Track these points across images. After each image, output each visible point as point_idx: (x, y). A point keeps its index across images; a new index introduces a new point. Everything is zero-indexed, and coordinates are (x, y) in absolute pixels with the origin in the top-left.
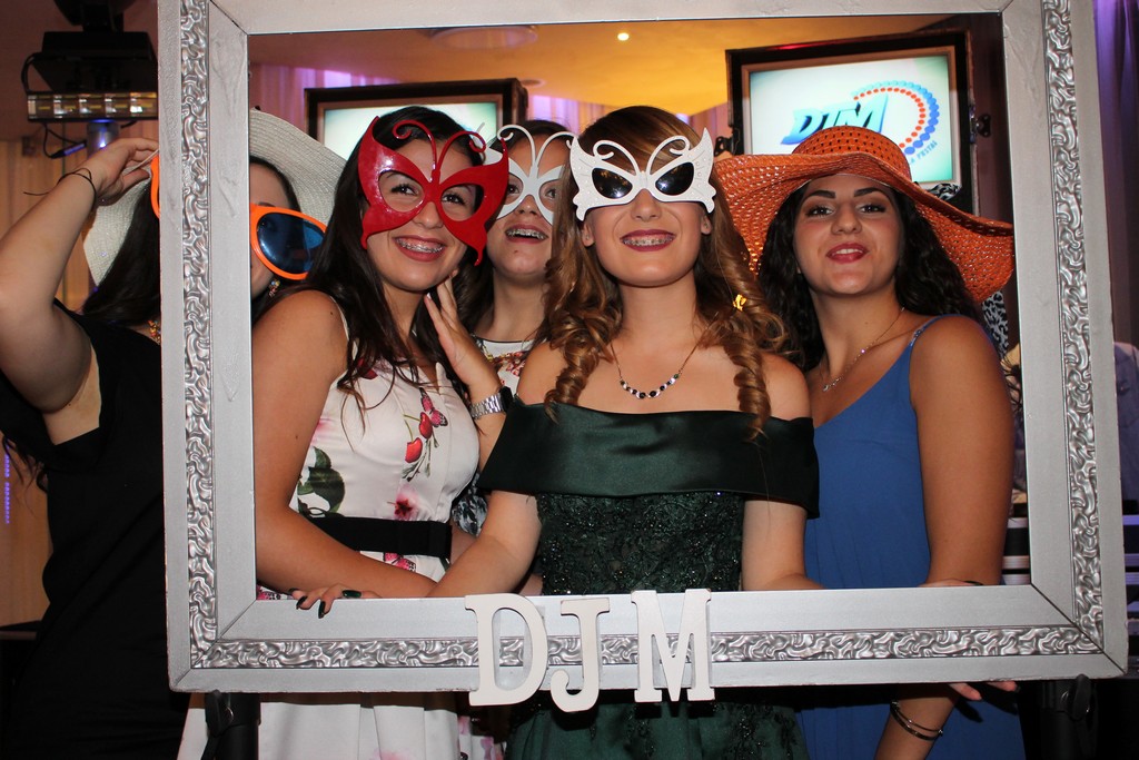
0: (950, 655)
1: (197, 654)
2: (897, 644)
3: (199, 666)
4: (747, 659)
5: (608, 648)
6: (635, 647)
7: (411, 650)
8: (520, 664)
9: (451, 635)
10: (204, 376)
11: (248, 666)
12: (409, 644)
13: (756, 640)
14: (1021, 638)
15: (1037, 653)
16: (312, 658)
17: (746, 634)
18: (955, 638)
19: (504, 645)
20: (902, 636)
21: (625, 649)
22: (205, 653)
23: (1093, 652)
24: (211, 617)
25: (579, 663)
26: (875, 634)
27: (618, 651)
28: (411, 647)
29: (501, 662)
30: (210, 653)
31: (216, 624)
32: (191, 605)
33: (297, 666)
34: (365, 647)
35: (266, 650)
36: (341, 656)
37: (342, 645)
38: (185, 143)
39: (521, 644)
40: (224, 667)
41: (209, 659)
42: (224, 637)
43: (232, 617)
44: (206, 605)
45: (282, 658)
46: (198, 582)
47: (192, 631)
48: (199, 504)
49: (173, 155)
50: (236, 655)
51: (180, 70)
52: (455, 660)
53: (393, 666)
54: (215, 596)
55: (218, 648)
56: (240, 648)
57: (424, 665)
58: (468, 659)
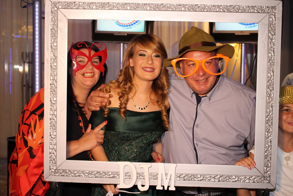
0: (233, 182)
1: (51, 172)
2: (220, 178)
3: (52, 175)
4: (185, 180)
5: (151, 176)
6: (157, 176)
7: (104, 174)
8: (130, 178)
9: (114, 171)
10: (55, 105)
11: (64, 176)
12: (103, 172)
13: (187, 175)
14: (250, 178)
15: (254, 182)
16: (79, 175)
17: (185, 174)
18: (235, 178)
19: (126, 174)
20: (222, 176)
21: (155, 176)
22: (53, 172)
23: (268, 183)
25: (144, 179)
26: (215, 176)
27: (153, 176)
29: (125, 178)
31: (56, 165)
32: (50, 160)
33: (76, 176)
34: (92, 173)
35: (68, 172)
36: (87, 174)
37: (87, 172)
38: (51, 46)
39: (130, 173)
40: (58, 176)
41: (54, 174)
42: (58, 168)
43: (60, 164)
44: (54, 161)
45: (72, 174)
46: (52, 155)
47: (50, 167)
48: (53, 136)
49: (48, 49)
50: (61, 173)
51: (50, 27)
52: (114, 177)
53: (99, 177)
54: (56, 159)
55: (56, 171)
56: (62, 171)
57: (107, 177)
58: (117, 176)
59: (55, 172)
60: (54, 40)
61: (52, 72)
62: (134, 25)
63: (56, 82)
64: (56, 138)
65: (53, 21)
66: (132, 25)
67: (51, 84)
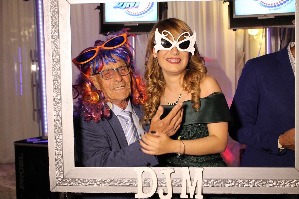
0: (271, 187)
1: (58, 182)
2: (256, 183)
3: (59, 185)
4: (213, 186)
5: (174, 182)
6: (181, 182)
7: (119, 182)
8: (149, 186)
9: (130, 178)
10: (59, 104)
11: (72, 185)
12: (118, 180)
13: (216, 181)
14: (291, 182)
15: (296, 186)
16: (90, 183)
17: (213, 179)
18: (272, 182)
19: (145, 181)
20: (257, 181)
21: (179, 183)
22: (60, 182)
24: (62, 172)
25: (166, 186)
26: (250, 180)
27: (177, 183)
28: (119, 181)
29: (144, 185)
30: (62, 182)
31: (63, 173)
32: (56, 168)
33: (86, 185)
34: (105, 181)
35: (78, 181)
36: (99, 183)
37: (99, 180)
38: (52, 36)
39: (149, 180)
40: (66, 185)
41: (62, 183)
42: (66, 177)
43: (68, 172)
44: (61, 168)
45: (82, 183)
46: (58, 162)
47: (56, 175)
48: (59, 140)
49: (49, 40)
50: (69, 182)
51: (50, 14)
52: (131, 185)
53: (113, 186)
54: (63, 166)
55: (64, 180)
56: (70, 180)
57: (122, 186)
58: (135, 184)
59: (63, 182)
60: (55, 29)
61: (55, 66)
62: (146, 14)
63: (60, 78)
64: (62, 143)
65: (53, 7)
66: (144, 13)
67: (53, 81)
